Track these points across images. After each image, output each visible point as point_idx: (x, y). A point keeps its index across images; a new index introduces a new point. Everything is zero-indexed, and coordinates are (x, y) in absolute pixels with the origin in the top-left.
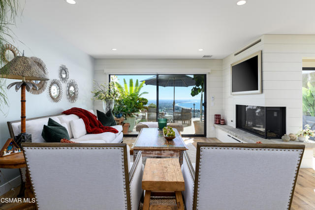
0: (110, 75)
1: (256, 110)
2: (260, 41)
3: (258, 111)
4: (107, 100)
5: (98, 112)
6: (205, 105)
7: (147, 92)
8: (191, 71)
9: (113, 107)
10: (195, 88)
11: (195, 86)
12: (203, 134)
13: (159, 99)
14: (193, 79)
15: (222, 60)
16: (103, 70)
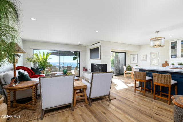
0: (33, 50)
1: (96, 65)
2: (100, 42)
3: (97, 65)
4: (34, 62)
5: (31, 68)
6: (79, 64)
7: (51, 58)
8: (73, 50)
9: (37, 65)
10: (75, 57)
11: (74, 56)
12: (79, 75)
13: (60, 62)
14: (74, 53)
15: (85, 46)
16: (30, 47)
